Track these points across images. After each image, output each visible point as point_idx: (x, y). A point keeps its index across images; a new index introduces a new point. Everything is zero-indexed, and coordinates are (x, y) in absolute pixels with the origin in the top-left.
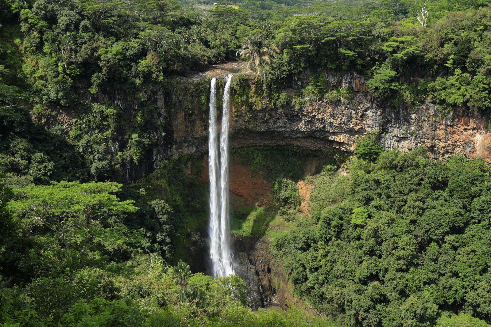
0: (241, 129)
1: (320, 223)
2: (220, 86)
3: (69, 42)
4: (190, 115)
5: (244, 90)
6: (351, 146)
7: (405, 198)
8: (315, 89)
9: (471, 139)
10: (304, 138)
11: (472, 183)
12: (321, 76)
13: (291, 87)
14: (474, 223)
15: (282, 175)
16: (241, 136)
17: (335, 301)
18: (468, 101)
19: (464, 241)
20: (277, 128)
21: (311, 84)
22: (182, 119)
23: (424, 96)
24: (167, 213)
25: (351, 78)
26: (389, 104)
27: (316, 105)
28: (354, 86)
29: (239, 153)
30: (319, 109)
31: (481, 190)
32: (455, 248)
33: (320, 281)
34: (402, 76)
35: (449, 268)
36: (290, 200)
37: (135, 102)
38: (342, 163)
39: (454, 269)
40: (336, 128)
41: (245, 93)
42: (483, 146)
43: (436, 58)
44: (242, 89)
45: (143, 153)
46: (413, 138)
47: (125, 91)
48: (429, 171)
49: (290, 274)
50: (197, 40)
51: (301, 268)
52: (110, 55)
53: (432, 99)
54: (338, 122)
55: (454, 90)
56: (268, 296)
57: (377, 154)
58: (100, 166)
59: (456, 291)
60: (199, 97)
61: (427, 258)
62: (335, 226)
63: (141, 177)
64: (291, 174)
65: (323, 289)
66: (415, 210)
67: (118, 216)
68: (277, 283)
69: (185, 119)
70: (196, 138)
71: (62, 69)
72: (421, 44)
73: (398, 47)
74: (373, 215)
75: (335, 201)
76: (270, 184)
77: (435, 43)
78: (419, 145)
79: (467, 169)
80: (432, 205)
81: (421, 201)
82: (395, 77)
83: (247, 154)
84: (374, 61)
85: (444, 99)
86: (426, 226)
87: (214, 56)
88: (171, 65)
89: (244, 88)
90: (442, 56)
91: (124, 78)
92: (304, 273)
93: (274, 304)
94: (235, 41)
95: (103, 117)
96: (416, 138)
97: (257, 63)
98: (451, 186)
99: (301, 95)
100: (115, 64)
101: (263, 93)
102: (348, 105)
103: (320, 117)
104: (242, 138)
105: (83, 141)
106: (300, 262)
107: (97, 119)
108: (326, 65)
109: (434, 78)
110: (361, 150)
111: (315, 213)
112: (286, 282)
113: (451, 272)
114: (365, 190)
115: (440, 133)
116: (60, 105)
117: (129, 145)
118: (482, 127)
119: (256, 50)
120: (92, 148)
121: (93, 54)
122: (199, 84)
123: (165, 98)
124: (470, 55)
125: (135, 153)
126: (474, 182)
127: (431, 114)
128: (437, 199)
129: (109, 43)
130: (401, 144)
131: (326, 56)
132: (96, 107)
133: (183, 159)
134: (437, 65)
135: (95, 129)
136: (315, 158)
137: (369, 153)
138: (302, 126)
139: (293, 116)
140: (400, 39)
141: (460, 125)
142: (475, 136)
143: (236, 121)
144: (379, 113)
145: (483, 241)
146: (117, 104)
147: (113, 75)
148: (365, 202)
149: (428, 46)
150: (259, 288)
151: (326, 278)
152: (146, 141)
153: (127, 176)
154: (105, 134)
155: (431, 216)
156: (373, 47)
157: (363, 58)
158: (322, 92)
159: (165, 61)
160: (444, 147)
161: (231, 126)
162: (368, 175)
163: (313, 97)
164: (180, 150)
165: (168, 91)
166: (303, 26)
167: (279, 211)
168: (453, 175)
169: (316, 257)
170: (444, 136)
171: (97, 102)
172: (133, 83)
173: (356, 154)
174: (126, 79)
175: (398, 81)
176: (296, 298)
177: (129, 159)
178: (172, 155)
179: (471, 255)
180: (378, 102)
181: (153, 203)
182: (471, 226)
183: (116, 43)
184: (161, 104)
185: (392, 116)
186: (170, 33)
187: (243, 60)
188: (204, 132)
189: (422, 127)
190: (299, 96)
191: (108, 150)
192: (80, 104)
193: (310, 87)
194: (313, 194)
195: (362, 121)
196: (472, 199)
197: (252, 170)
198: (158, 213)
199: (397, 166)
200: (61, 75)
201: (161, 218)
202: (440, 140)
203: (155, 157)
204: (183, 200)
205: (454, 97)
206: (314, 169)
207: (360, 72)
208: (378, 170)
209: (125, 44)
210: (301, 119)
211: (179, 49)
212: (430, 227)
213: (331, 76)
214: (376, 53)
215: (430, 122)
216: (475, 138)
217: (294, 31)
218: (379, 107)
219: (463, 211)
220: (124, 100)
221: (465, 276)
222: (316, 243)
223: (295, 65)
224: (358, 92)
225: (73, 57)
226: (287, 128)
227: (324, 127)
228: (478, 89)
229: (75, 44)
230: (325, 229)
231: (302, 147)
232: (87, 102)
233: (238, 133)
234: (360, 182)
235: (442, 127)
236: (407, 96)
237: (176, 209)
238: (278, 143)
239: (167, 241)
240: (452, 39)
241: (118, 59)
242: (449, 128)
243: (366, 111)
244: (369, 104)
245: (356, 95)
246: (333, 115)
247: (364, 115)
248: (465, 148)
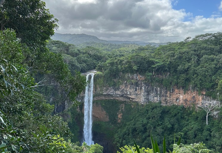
6: (137, 99)
10: (120, 97)
18: (178, 84)
20: (110, 93)
25: (137, 75)
26: (150, 85)
28: (138, 78)
30: (125, 86)
54: (132, 91)
63: (61, 111)
78: (161, 99)
96: (159, 97)
102: (135, 85)
104: (98, 97)
118: (182, 93)
124: (178, 68)
127: (165, 88)
130: (154, 99)
141: (175, 92)
143: (96, 91)
160: (169, 100)
175: (153, 77)
177: (56, 104)
185: (151, 89)
189: (162, 93)
202: (168, 97)
207: (140, 73)
210: (119, 90)
213: (129, 74)
216: (180, 97)
218: (146, 86)
226: (114, 93)
228: (181, 80)
231: (119, 100)
233: (96, 95)
235: (169, 93)
238: (111, 99)
242: (171, 93)
243: (142, 87)
244: (143, 85)
245: (139, 81)
246: (130, 89)
247: (141, 89)
248: (177, 100)
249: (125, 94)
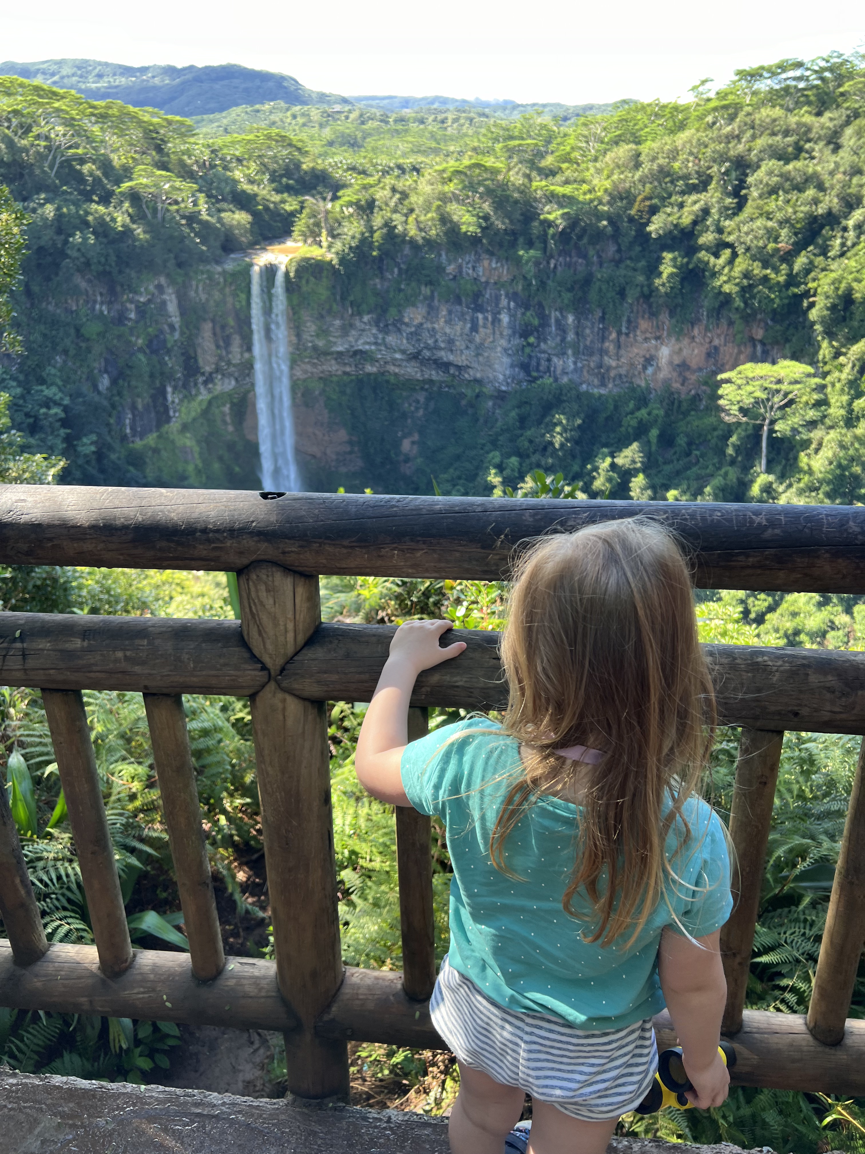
0: (305, 349)
4: (223, 327)
5: (307, 284)
9: (654, 353)
10: (406, 360)
12: (429, 257)
13: (382, 277)
16: (307, 360)
20: (362, 345)
22: (210, 333)
25: (477, 260)
27: (423, 307)
28: (481, 274)
29: (306, 388)
30: (427, 313)
37: (129, 307)
41: (309, 288)
42: (670, 363)
45: (151, 391)
60: (235, 297)
69: (215, 334)
70: (235, 366)
89: (308, 280)
99: (399, 291)
102: (471, 304)
103: (429, 326)
104: (308, 362)
109: (601, 258)
115: (610, 345)
122: (233, 274)
123: (179, 299)
136: (424, 393)
139: (387, 325)
141: (638, 333)
142: (659, 349)
143: (297, 335)
144: (519, 315)
146: (100, 312)
153: (129, 430)
158: (432, 285)
163: (418, 293)
164: (210, 386)
170: (615, 350)
177: (128, 401)
180: (518, 298)
184: (172, 309)
185: (538, 322)
189: (584, 337)
190: (396, 291)
202: (610, 356)
203: (170, 398)
210: (400, 329)
213: (444, 257)
215: (596, 329)
216: (660, 352)
218: (520, 306)
224: (487, 283)
231: (403, 375)
232: (48, 308)
233: (301, 355)
235: (613, 336)
238: (366, 370)
242: (623, 338)
243: (499, 313)
244: (504, 302)
245: (485, 288)
246: (448, 322)
247: (496, 321)
248: (645, 368)
249: (427, 347)
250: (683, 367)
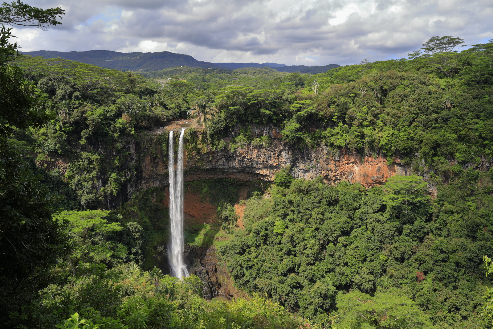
0: (192, 168)
1: (251, 234)
2: (176, 137)
3: (65, 108)
4: (155, 158)
5: (194, 139)
6: (271, 177)
7: (310, 212)
8: (245, 137)
9: (351, 169)
10: (238, 172)
11: (354, 200)
12: (248, 128)
13: (227, 136)
14: (357, 228)
15: (223, 200)
16: (192, 173)
17: (265, 289)
18: (348, 144)
19: (351, 240)
20: (218, 166)
21: (241, 134)
22: (149, 161)
23: (319, 141)
24: (139, 231)
25: (270, 129)
26: (296, 147)
27: (246, 149)
28: (272, 135)
29: (191, 185)
30: (248, 152)
31: (360, 205)
32: (345, 246)
33: (254, 276)
34: (304, 127)
35: (342, 260)
36: (229, 218)
37: (114, 150)
38: (266, 190)
39: (345, 261)
40: (260, 164)
41: (194, 141)
43: (326, 115)
44: (192, 138)
45: (120, 187)
46: (314, 170)
47: (106, 142)
48: (326, 193)
49: (232, 272)
50: (158, 104)
51: (240, 267)
52: (95, 117)
53: (325, 143)
54: (261, 160)
55: (339, 137)
56: (215, 289)
57: (290, 182)
58: (89, 198)
59: (347, 276)
60: (161, 145)
61: (327, 254)
62: (263, 236)
63: (119, 205)
64: (229, 199)
65: (256, 282)
66: (318, 221)
67: (102, 235)
68: (222, 279)
69: (151, 162)
70: (159, 175)
71: (59, 127)
72: (315, 106)
73: (301, 107)
74: (289, 226)
75: (262, 217)
76: (215, 207)
77: (325, 105)
78: (318, 175)
79: (350, 190)
80: (329, 217)
81: (321, 214)
82: (300, 128)
83: (197, 185)
84: (284, 118)
85: (333, 143)
86: (326, 232)
87: (171, 115)
88: (140, 123)
89: (194, 138)
90: (330, 114)
91: (105, 133)
92: (242, 271)
93: (220, 294)
94: (186, 104)
95: (90, 162)
96: (316, 170)
97: (202, 119)
98: (341, 202)
99: (235, 142)
100: (98, 123)
101: (207, 141)
102: (268, 148)
103: (249, 157)
104: (193, 174)
105: (75, 180)
106: (239, 263)
107: (85, 164)
108: (252, 120)
109: (325, 128)
110: (278, 180)
111: (248, 227)
112: (228, 278)
113: (343, 263)
114: (283, 208)
115: (332, 166)
116: (58, 154)
117: (109, 181)
118: (358, 162)
119: (202, 111)
120: (81, 184)
121: (82, 116)
122: (160, 136)
123: (136, 146)
124: (347, 113)
125: (114, 188)
126: (355, 199)
127: (325, 153)
128: (332, 212)
129: (94, 107)
130: (306, 175)
131: (251, 114)
132: (84, 154)
133: (150, 191)
134: (327, 119)
135: (84, 171)
136: (247, 187)
137: (284, 182)
138: (236, 164)
139: (229, 157)
140: (302, 102)
141: (344, 160)
142: (354, 167)
143: (189, 162)
144: (290, 153)
145: (363, 240)
146: (100, 152)
147: (97, 131)
148: (283, 217)
149: (320, 107)
150: (209, 284)
151: (258, 273)
152: (123, 179)
153: (108, 205)
154: (91, 174)
155: (329, 224)
156: (284, 108)
157: (277, 115)
158: (250, 139)
159: (136, 119)
160: (334, 176)
161: (185, 165)
162: (284, 198)
163: (243, 143)
164: (148, 184)
165: (138, 141)
166: (235, 93)
167: (222, 226)
168: (342, 195)
169: (250, 259)
170: (334, 168)
171: (85, 151)
172: (112, 136)
173: (275, 183)
174: (107, 133)
175: (302, 131)
176: (237, 289)
177: (109, 192)
178: (142, 188)
179: (356, 250)
180: (289, 145)
181: (128, 224)
182: (355, 230)
183: (99, 108)
184: (133, 151)
185: (298, 156)
186: (138, 99)
187: (192, 118)
188: (165, 171)
189: (319, 163)
190: (233, 142)
191: (94, 186)
192: (72, 152)
193: (241, 136)
194: (246, 213)
195: (278, 159)
196: (355, 211)
197: (201, 197)
198: (133, 232)
199: (304, 191)
200: (58, 132)
201: (135, 235)
202: (332, 171)
203: (129, 190)
204: (151, 221)
205: (339, 141)
206: (245, 195)
207: (275, 125)
208: (291, 194)
209: (106, 108)
210: (235, 159)
211: (146, 110)
212: (328, 232)
213: (255, 128)
214: (286, 111)
215: (325, 159)
216: (354, 169)
217: (228, 97)
218: (290, 149)
219: (349, 220)
220: (106, 149)
221: (352, 265)
222: (250, 249)
223: (230, 120)
224: (275, 139)
225: (67, 118)
226: (225, 166)
227: (252, 164)
228: (354, 136)
229: (69, 109)
230: (256, 238)
231: (237, 179)
232: (78, 151)
233: (190, 171)
234: (279, 202)
235: (333, 162)
236: (308, 141)
237: (146, 228)
238: (219, 177)
239: (139, 252)
240: (336, 102)
241: (101, 119)
242: (337, 163)
243: (281, 152)
245: (274, 141)
247: (279, 155)
248: (348, 176)
249: (248, 167)
250: (365, 176)
